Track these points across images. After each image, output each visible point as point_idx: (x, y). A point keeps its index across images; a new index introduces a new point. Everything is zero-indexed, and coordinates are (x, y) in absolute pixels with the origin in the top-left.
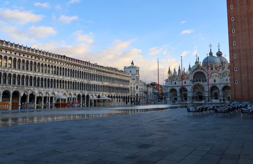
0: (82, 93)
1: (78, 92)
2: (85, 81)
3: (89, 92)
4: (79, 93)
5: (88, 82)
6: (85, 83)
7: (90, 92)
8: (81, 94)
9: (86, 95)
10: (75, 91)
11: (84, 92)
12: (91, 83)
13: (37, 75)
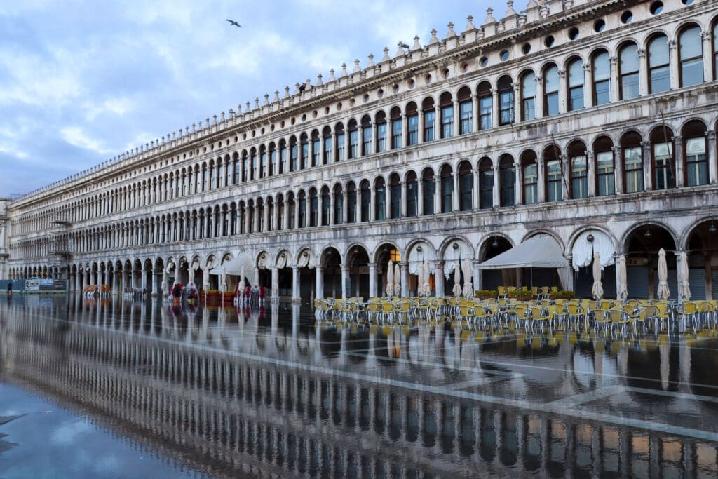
0: (347, 238)
1: (322, 239)
2: (365, 167)
3: (394, 226)
4: (326, 242)
5: (384, 168)
6: (367, 177)
7: (400, 229)
8: (342, 248)
9: (371, 247)
10: (305, 237)
11: (356, 232)
12: (413, 166)
13: (191, 203)
